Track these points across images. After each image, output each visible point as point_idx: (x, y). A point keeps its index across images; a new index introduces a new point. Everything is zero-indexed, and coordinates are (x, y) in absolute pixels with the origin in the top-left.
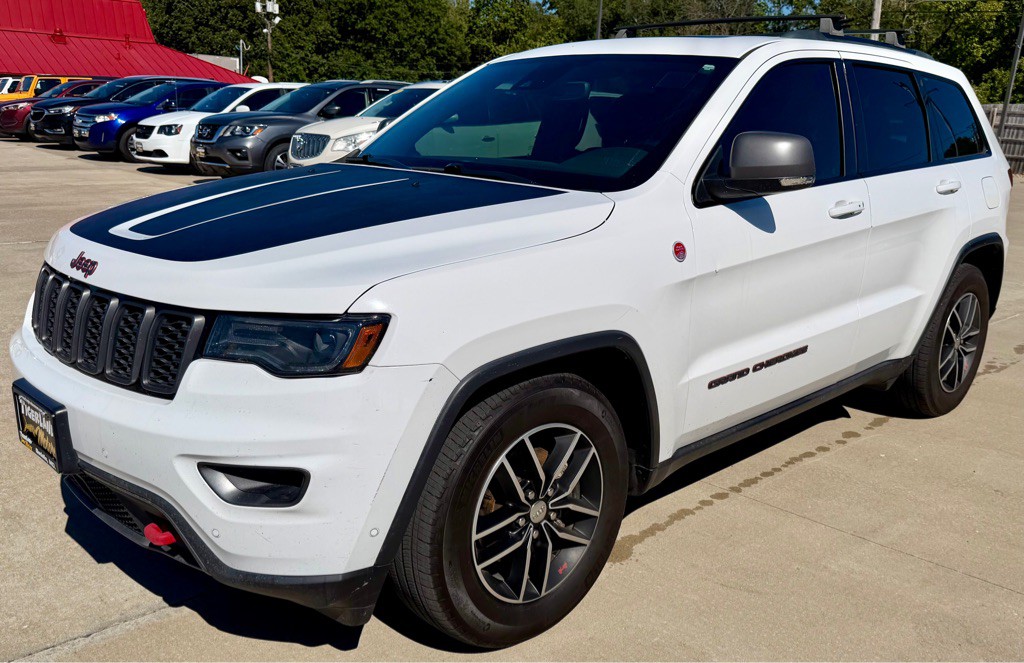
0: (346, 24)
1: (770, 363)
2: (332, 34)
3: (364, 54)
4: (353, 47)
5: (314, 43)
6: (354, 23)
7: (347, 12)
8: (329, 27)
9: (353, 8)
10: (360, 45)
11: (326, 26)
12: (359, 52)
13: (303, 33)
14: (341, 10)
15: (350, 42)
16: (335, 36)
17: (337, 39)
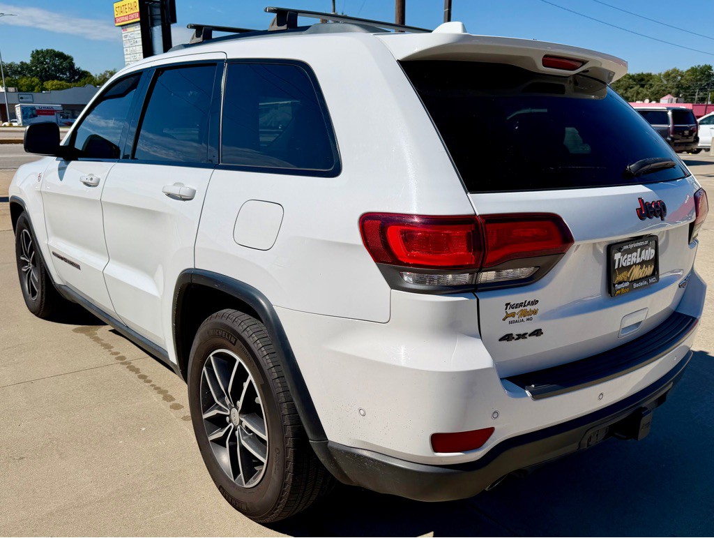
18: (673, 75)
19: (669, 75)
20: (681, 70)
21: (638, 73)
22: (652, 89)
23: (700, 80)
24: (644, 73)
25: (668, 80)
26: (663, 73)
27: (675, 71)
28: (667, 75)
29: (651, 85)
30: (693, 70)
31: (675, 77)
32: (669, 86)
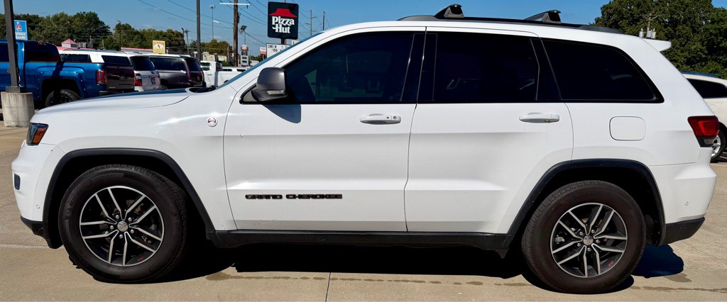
0: (714, 44)
1: (308, 197)
2: (701, 51)
3: (723, 64)
4: (716, 60)
5: (686, 57)
6: (719, 43)
7: (716, 35)
8: (700, 47)
9: (721, 32)
10: (721, 58)
11: (698, 45)
12: (719, 63)
13: (679, 51)
14: (711, 34)
15: (714, 57)
16: (703, 52)
17: (705, 54)
18: (62, 19)
19: (58, 19)
20: (69, 15)
21: (23, 14)
22: (44, 32)
23: (88, 26)
24: (30, 14)
25: (58, 24)
26: (51, 17)
27: (63, 15)
28: (56, 19)
29: (41, 27)
30: (80, 16)
31: (65, 22)
32: (61, 30)
